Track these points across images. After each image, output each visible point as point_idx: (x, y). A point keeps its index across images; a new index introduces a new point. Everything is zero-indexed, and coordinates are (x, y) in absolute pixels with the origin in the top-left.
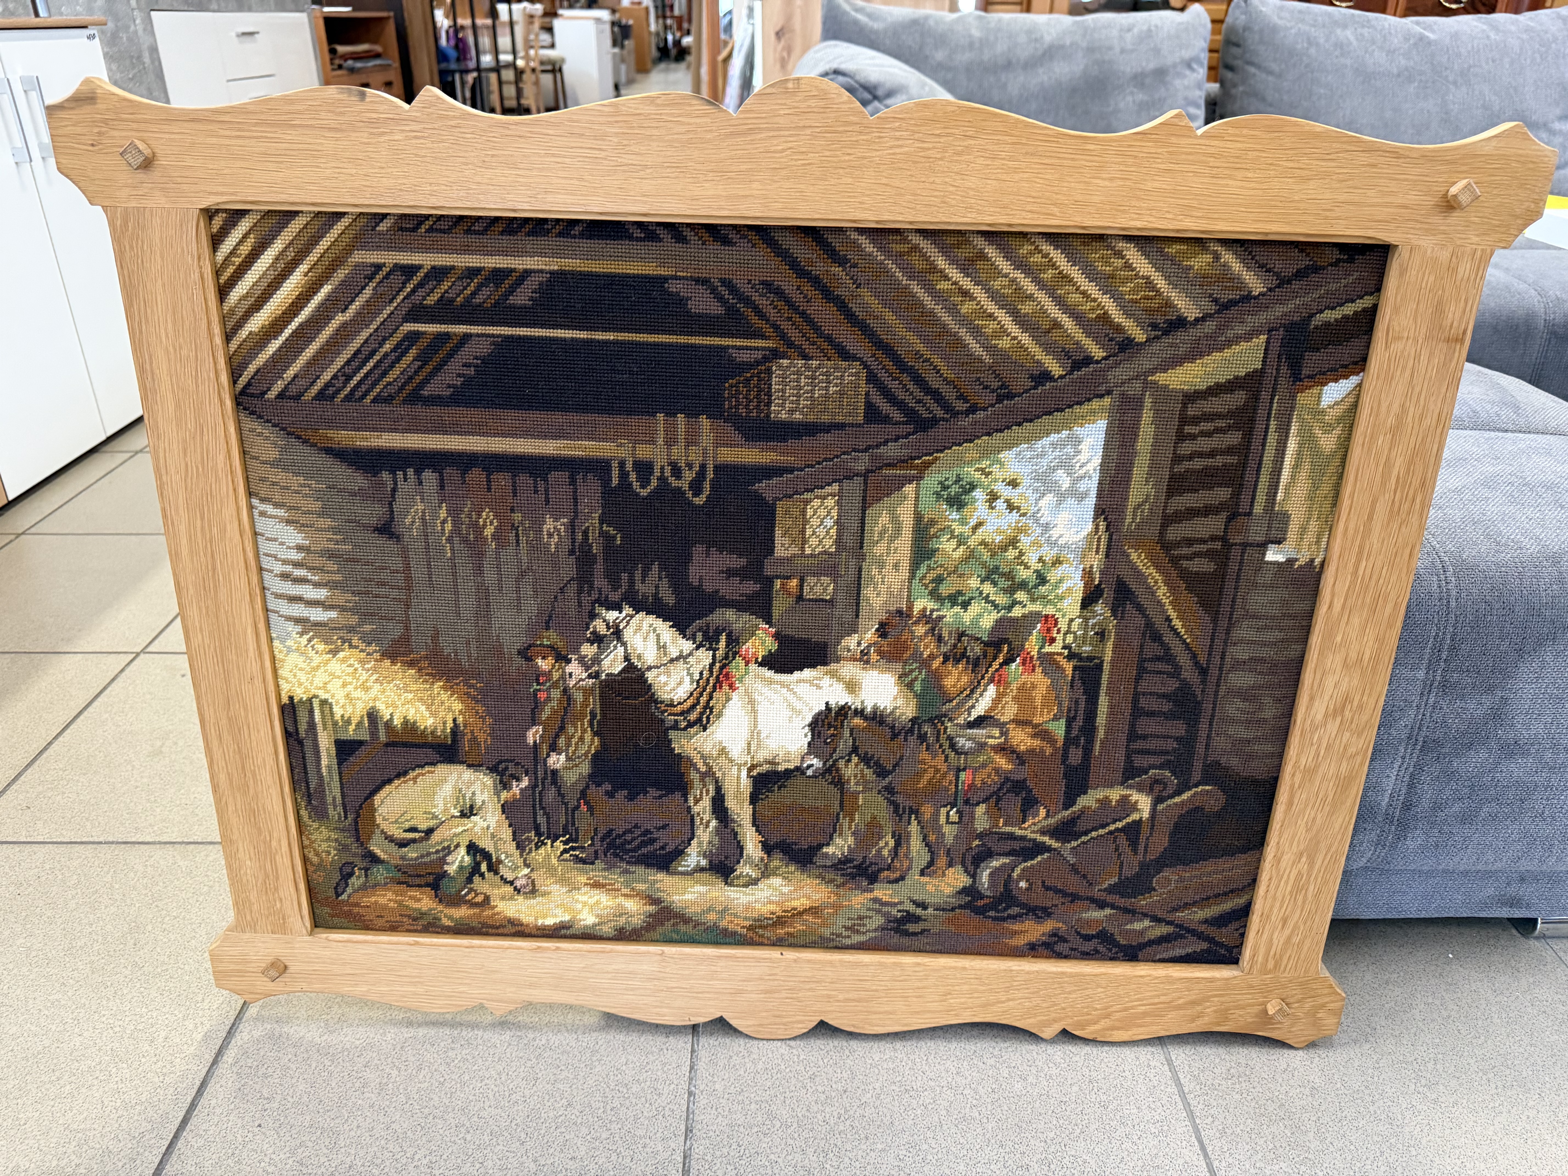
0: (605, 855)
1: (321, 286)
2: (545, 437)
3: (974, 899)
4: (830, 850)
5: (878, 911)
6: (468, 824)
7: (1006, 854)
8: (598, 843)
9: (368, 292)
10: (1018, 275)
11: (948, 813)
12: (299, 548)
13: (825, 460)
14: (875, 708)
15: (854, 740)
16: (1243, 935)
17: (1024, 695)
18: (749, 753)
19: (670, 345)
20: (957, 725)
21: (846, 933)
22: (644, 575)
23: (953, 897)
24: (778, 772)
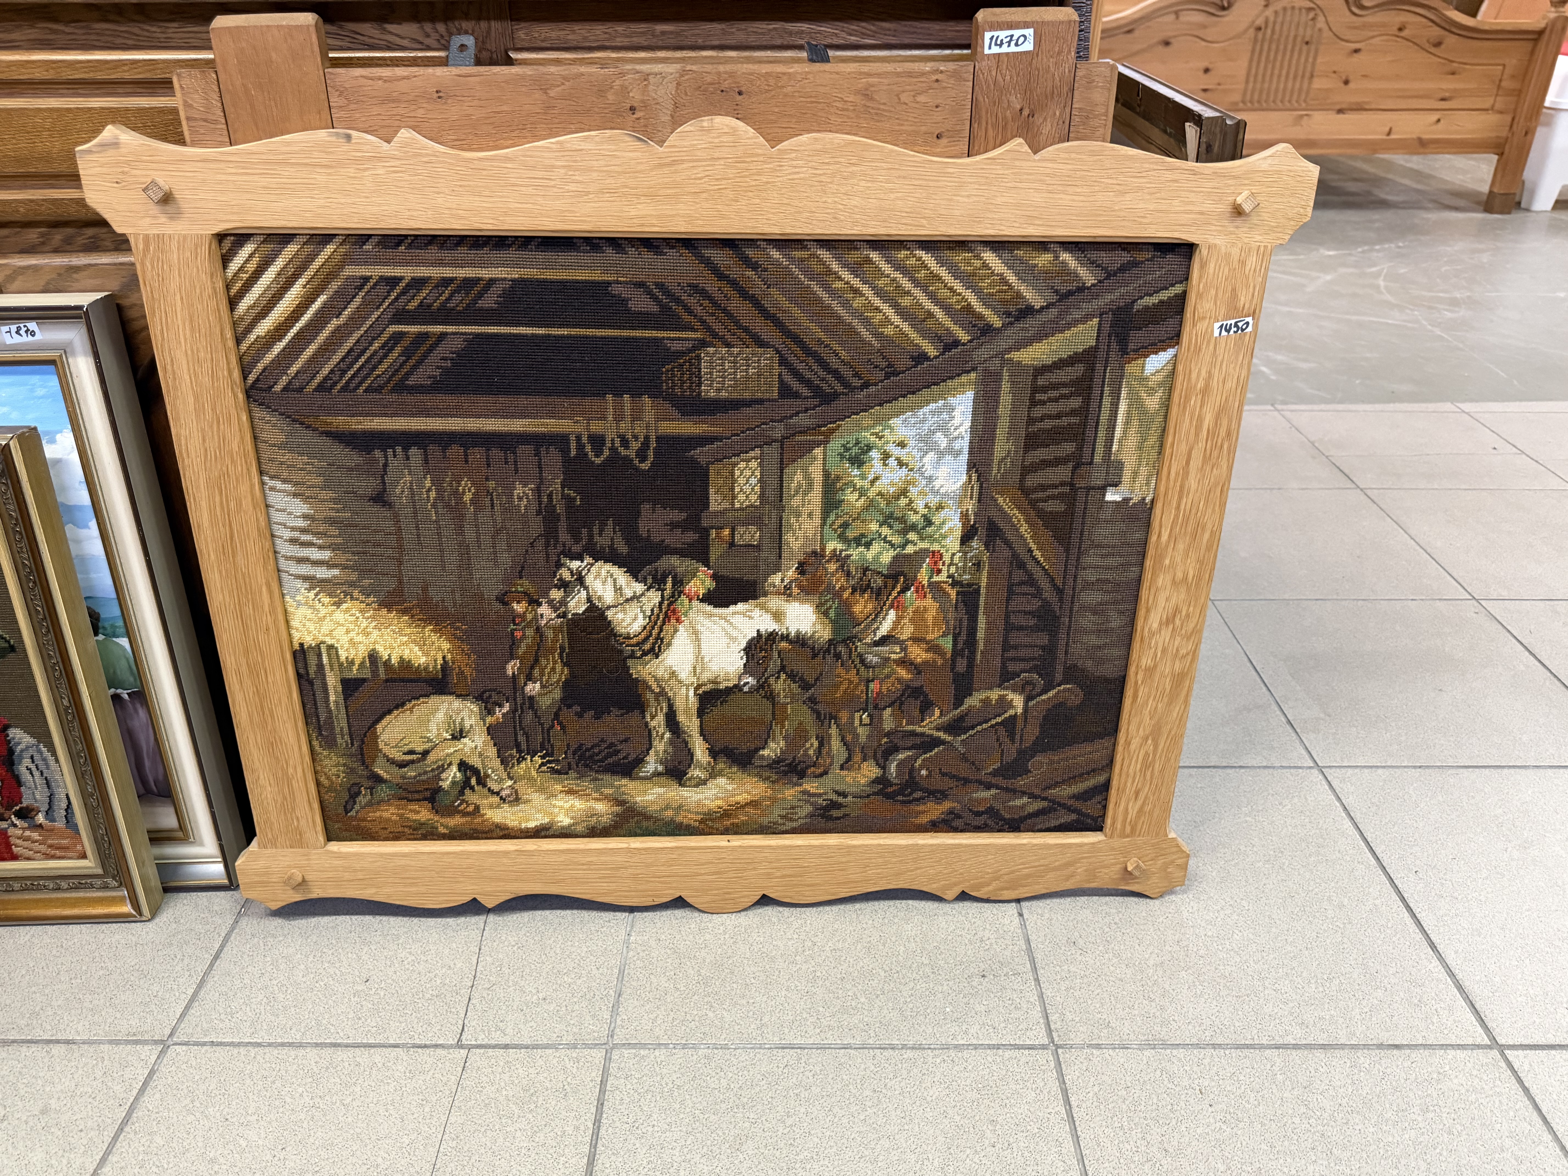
0: (577, 766)
1: (318, 296)
3: (885, 787)
4: (765, 752)
5: (807, 802)
6: (459, 745)
7: (909, 749)
8: (570, 756)
9: (358, 300)
10: (898, 275)
12: (305, 517)
13: (748, 429)
14: (798, 633)
15: (782, 660)
16: (1105, 807)
17: (919, 616)
18: (695, 674)
20: (865, 644)
21: (780, 821)
22: (601, 530)
23: (867, 786)
24: (721, 690)
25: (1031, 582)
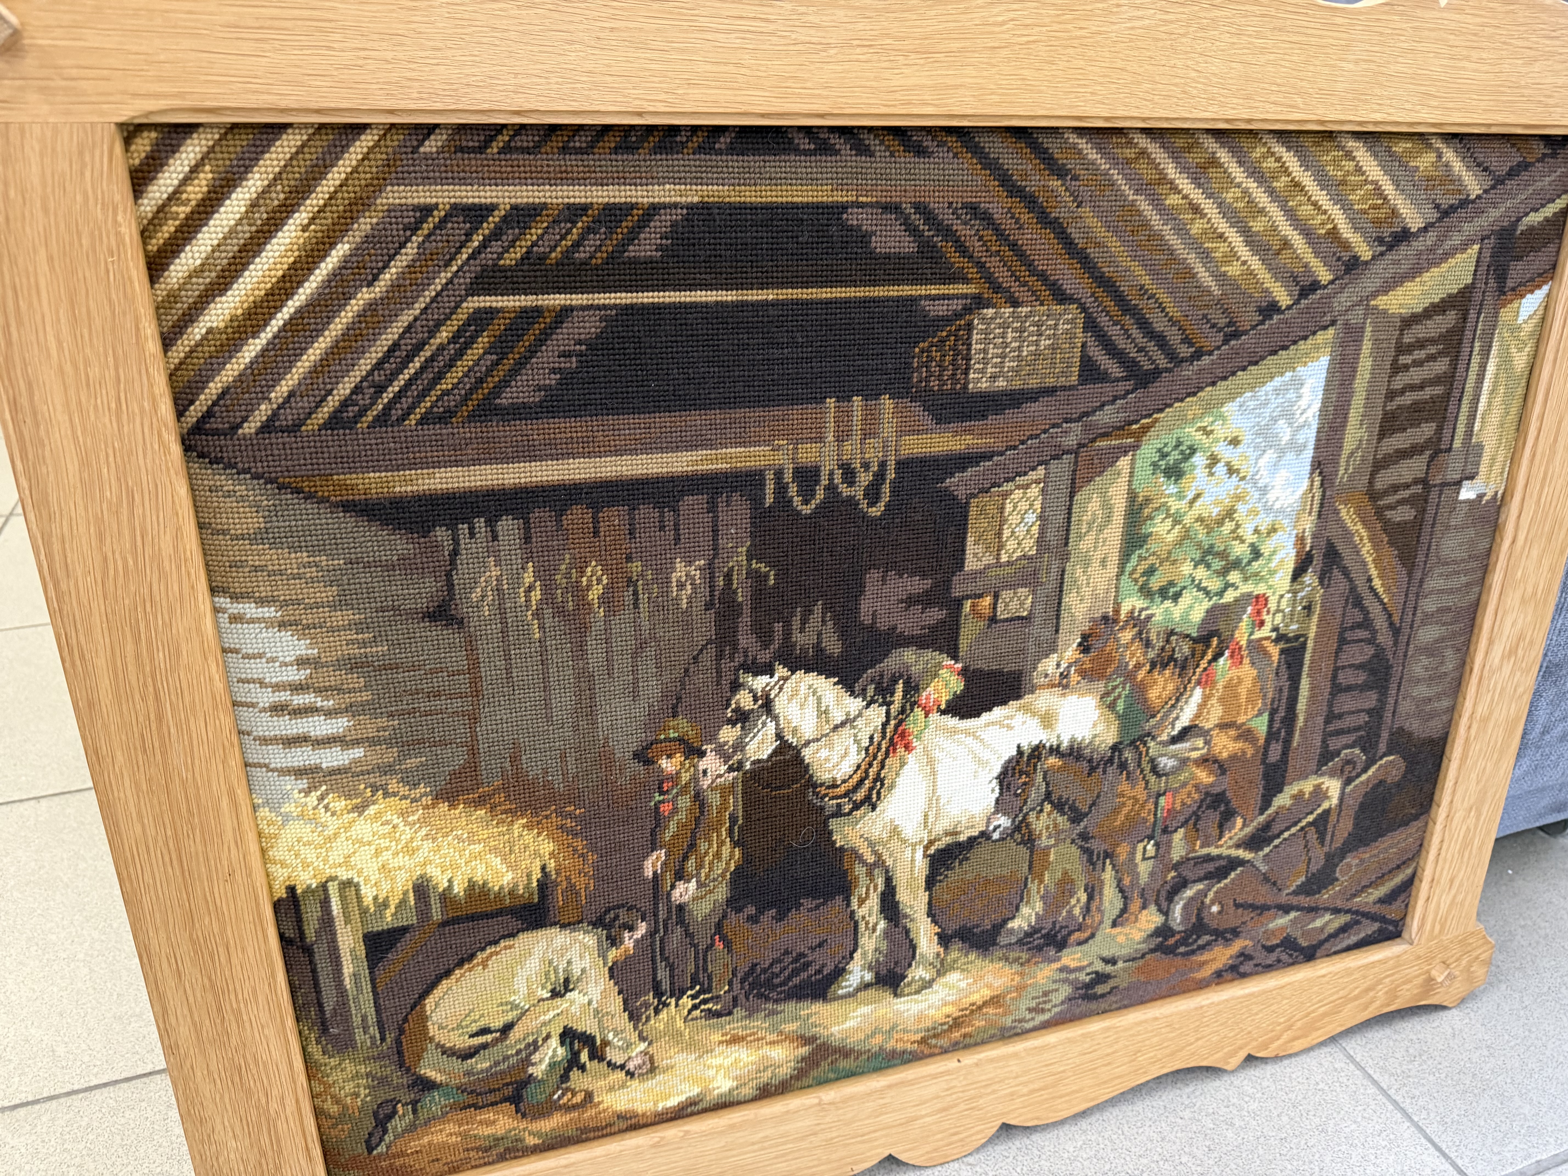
0: (747, 999)
1: (333, 245)
2: (677, 449)
3: (1166, 938)
5: (1065, 981)
6: (562, 1005)
7: (1200, 880)
8: (737, 986)
9: (411, 250)
10: (1251, 184)
11: (1145, 848)
12: (301, 662)
13: (1031, 437)
14: (1073, 740)
15: (1047, 784)
16: (1407, 906)
17: (1230, 693)
18: (925, 827)
19: (847, 301)
20: (1160, 743)
21: (1029, 1016)
22: (804, 622)
23: (1144, 942)
24: (961, 844)
25: (1366, 623)
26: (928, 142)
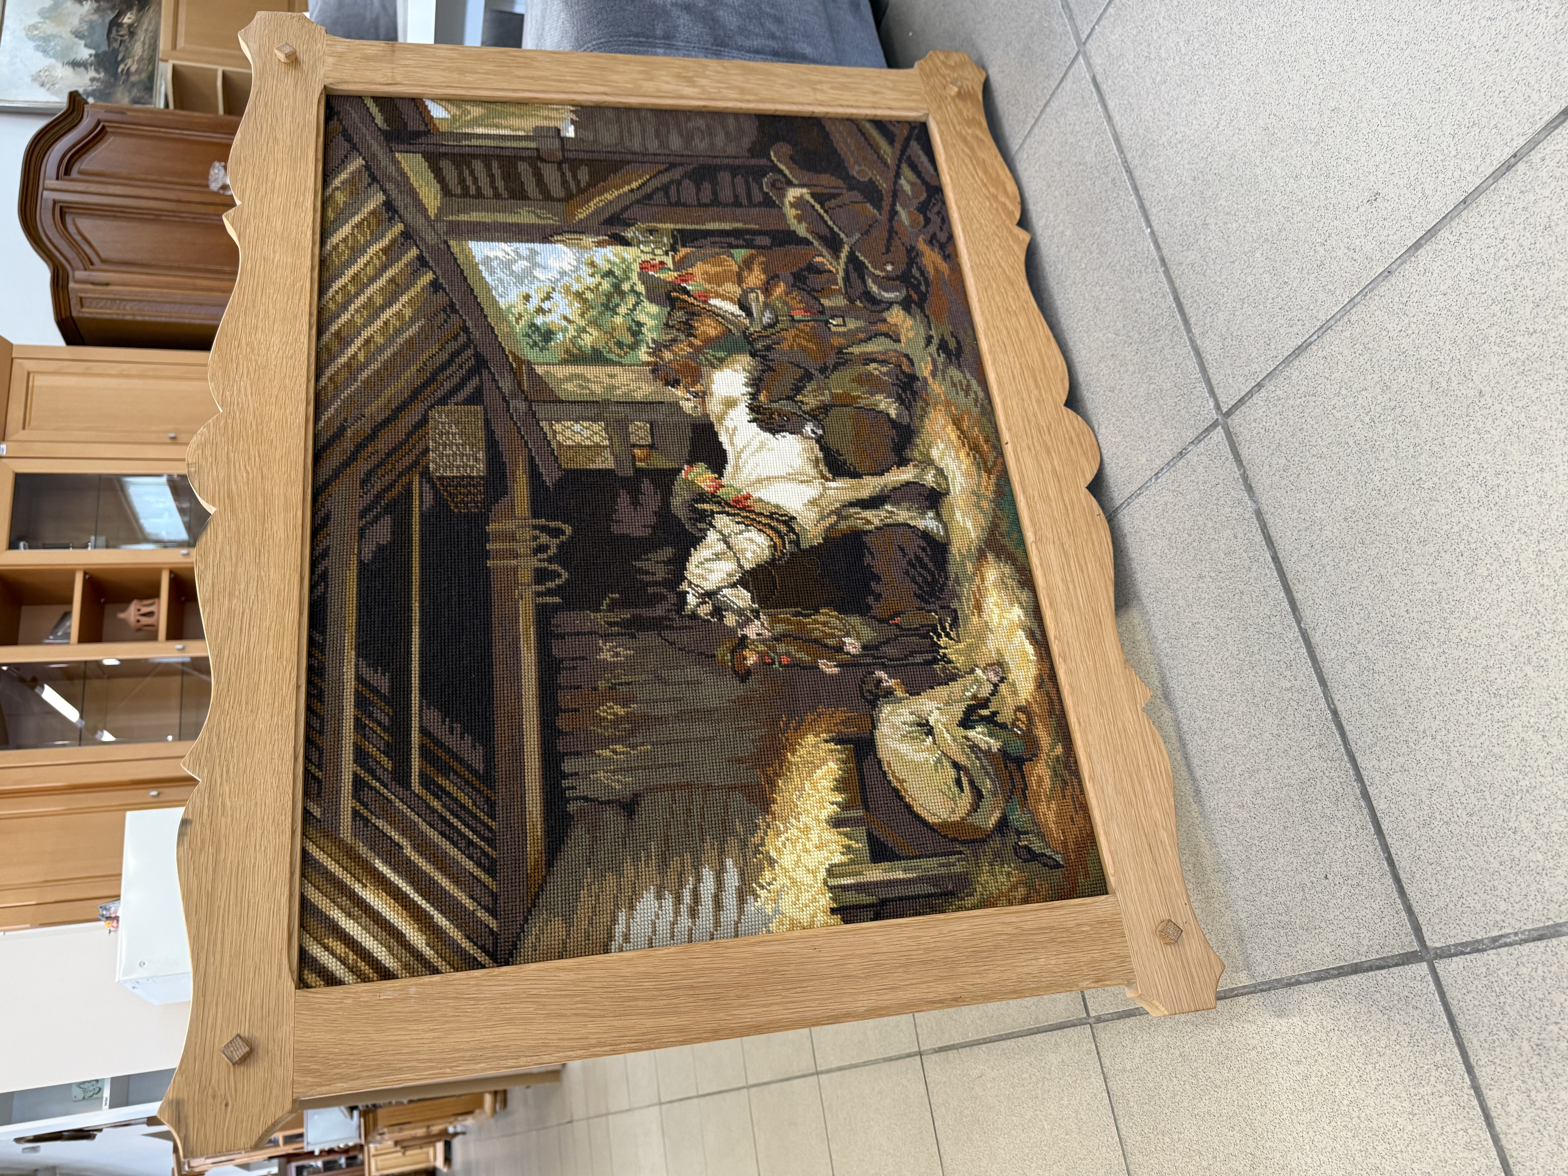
0: (944, 599)
1: (376, 869)
2: (519, 661)
3: (913, 301)
4: (893, 413)
5: (944, 371)
6: (939, 728)
7: (864, 281)
8: (932, 606)
9: (380, 823)
11: (836, 326)
12: (659, 897)
13: (519, 432)
14: (747, 385)
15: (781, 399)
17: (715, 279)
18: (811, 481)
19: (422, 556)
20: (751, 324)
21: (973, 395)
22: (647, 573)
23: (915, 318)
24: (825, 457)
25: (665, 189)
26: (322, 514)
